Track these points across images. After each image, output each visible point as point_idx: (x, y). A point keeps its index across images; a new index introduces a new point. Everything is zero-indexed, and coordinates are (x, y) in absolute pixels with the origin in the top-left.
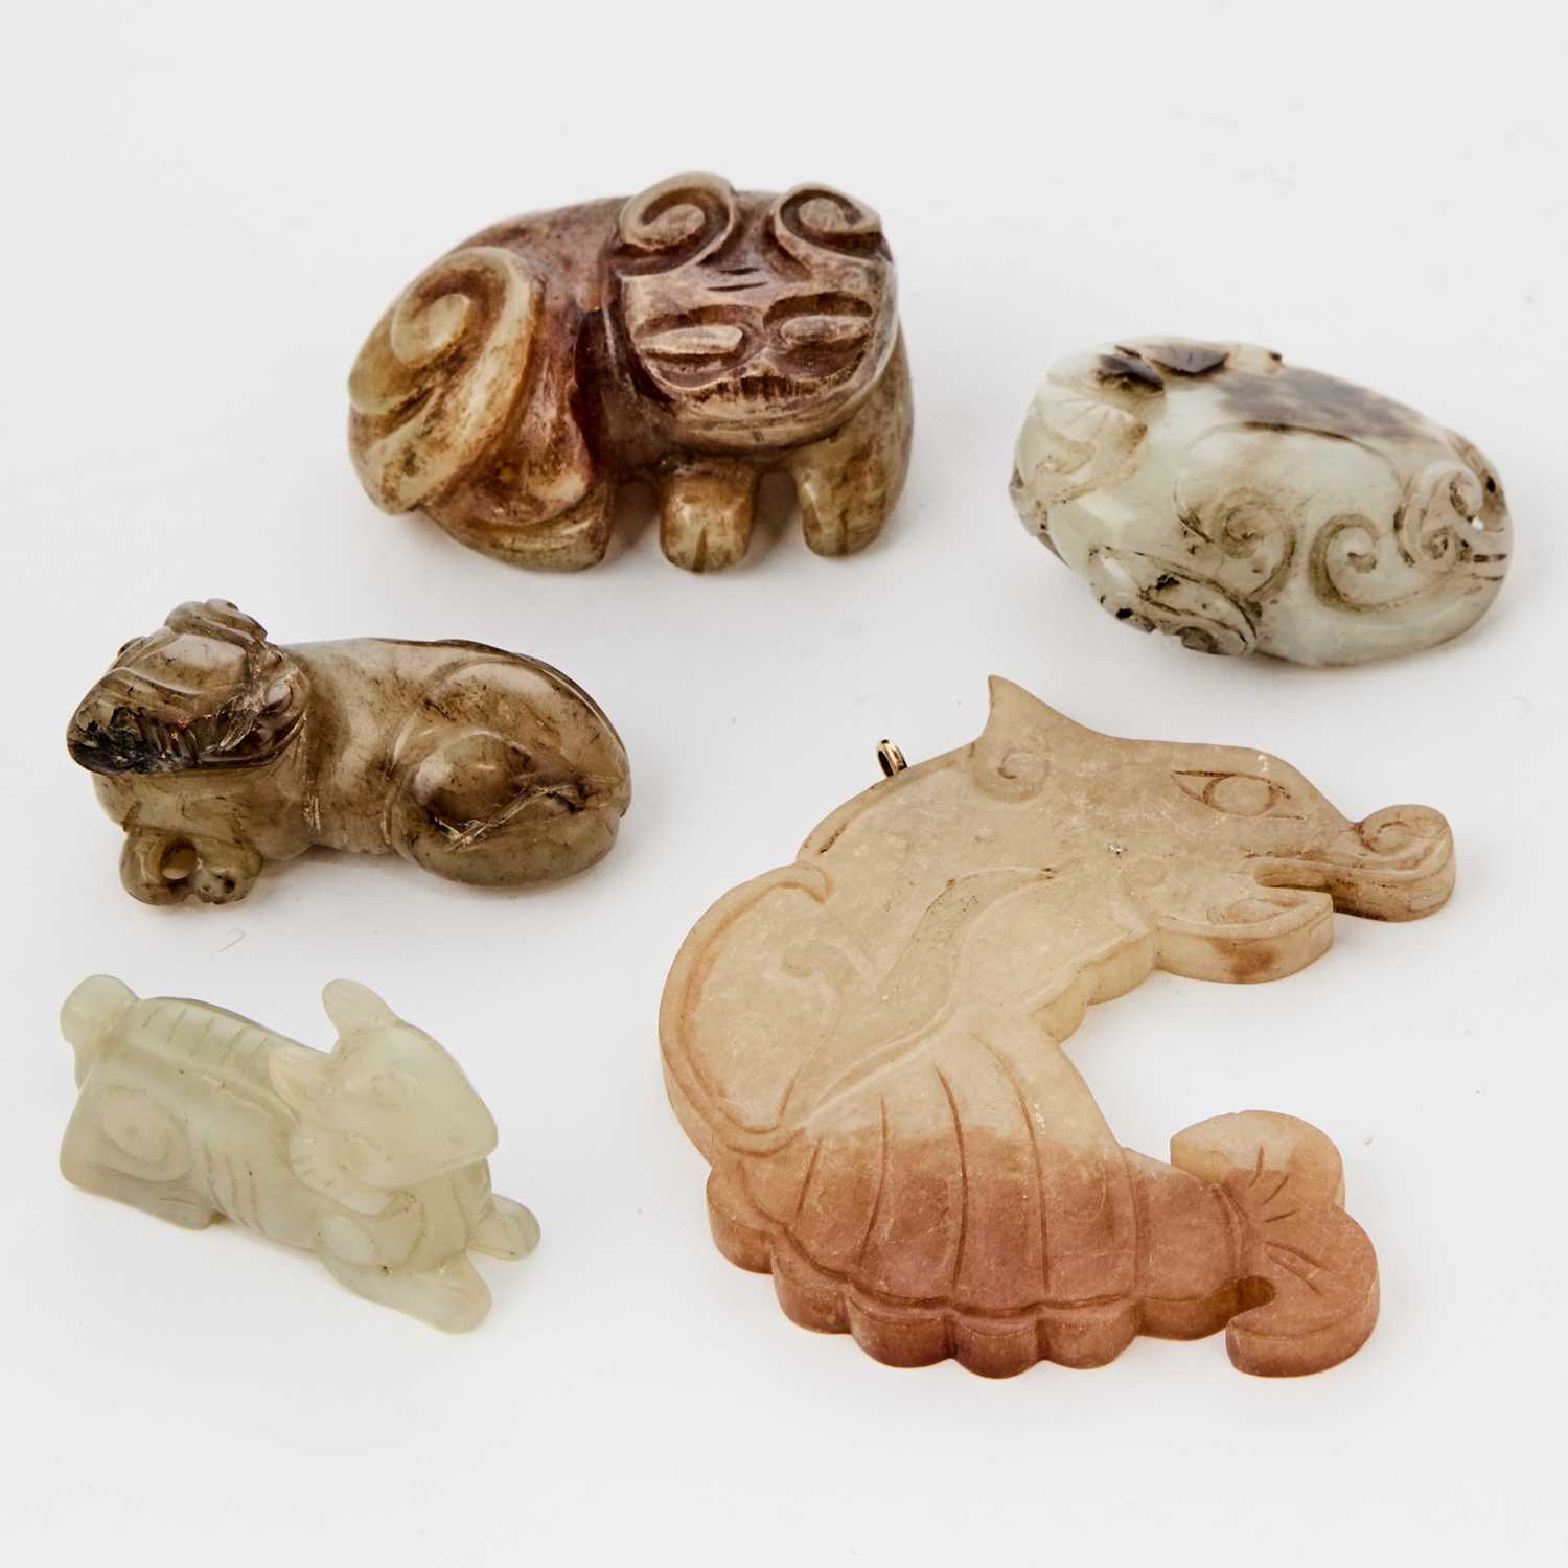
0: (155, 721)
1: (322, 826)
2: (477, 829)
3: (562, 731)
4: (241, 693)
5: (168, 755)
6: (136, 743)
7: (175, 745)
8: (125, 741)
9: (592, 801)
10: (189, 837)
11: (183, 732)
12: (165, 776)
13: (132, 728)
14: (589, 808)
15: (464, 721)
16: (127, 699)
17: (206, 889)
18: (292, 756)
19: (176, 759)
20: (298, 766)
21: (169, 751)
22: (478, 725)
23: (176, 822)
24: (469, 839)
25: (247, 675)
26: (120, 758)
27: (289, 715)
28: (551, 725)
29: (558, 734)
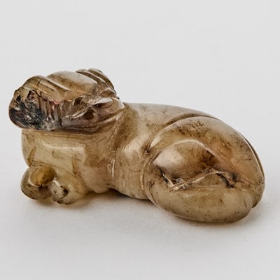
0: (45, 100)
1: (115, 175)
2: (182, 184)
3: (233, 150)
4: (88, 96)
5: (49, 119)
6: (36, 109)
7: (52, 113)
8: (32, 108)
9: (238, 185)
10: (54, 168)
11: (57, 106)
12: (47, 131)
13: (35, 101)
14: (236, 188)
15: (189, 135)
16: (36, 87)
17: (55, 192)
18: (108, 138)
19: (53, 122)
20: (109, 143)
21: (50, 116)
22: (195, 138)
23: (49, 160)
24: (177, 188)
25: (94, 92)
26: (28, 116)
27: (107, 111)
28: (228, 146)
29: (231, 150)
